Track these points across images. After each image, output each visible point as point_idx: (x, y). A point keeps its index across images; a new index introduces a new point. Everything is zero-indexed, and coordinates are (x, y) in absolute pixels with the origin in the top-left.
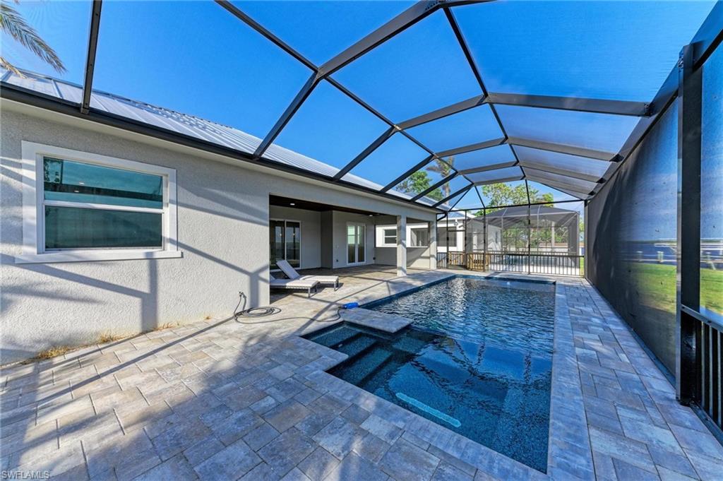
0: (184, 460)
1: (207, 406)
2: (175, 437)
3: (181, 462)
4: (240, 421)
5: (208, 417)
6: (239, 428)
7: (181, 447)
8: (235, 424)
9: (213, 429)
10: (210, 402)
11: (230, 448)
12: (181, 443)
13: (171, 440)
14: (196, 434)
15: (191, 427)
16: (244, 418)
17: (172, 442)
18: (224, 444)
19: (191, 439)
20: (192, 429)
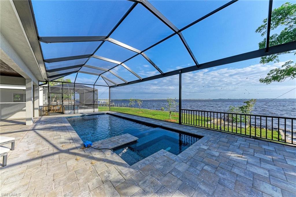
0: (254, 185)
1: (224, 191)
2: (251, 195)
3: (255, 185)
4: (223, 174)
5: (230, 186)
6: (227, 173)
7: (251, 189)
8: (226, 175)
9: (234, 181)
10: (221, 190)
11: (237, 173)
12: (250, 190)
13: (253, 195)
14: (242, 186)
15: (240, 190)
16: (221, 173)
17: (254, 194)
18: (237, 176)
19: (245, 187)
20: (242, 189)
